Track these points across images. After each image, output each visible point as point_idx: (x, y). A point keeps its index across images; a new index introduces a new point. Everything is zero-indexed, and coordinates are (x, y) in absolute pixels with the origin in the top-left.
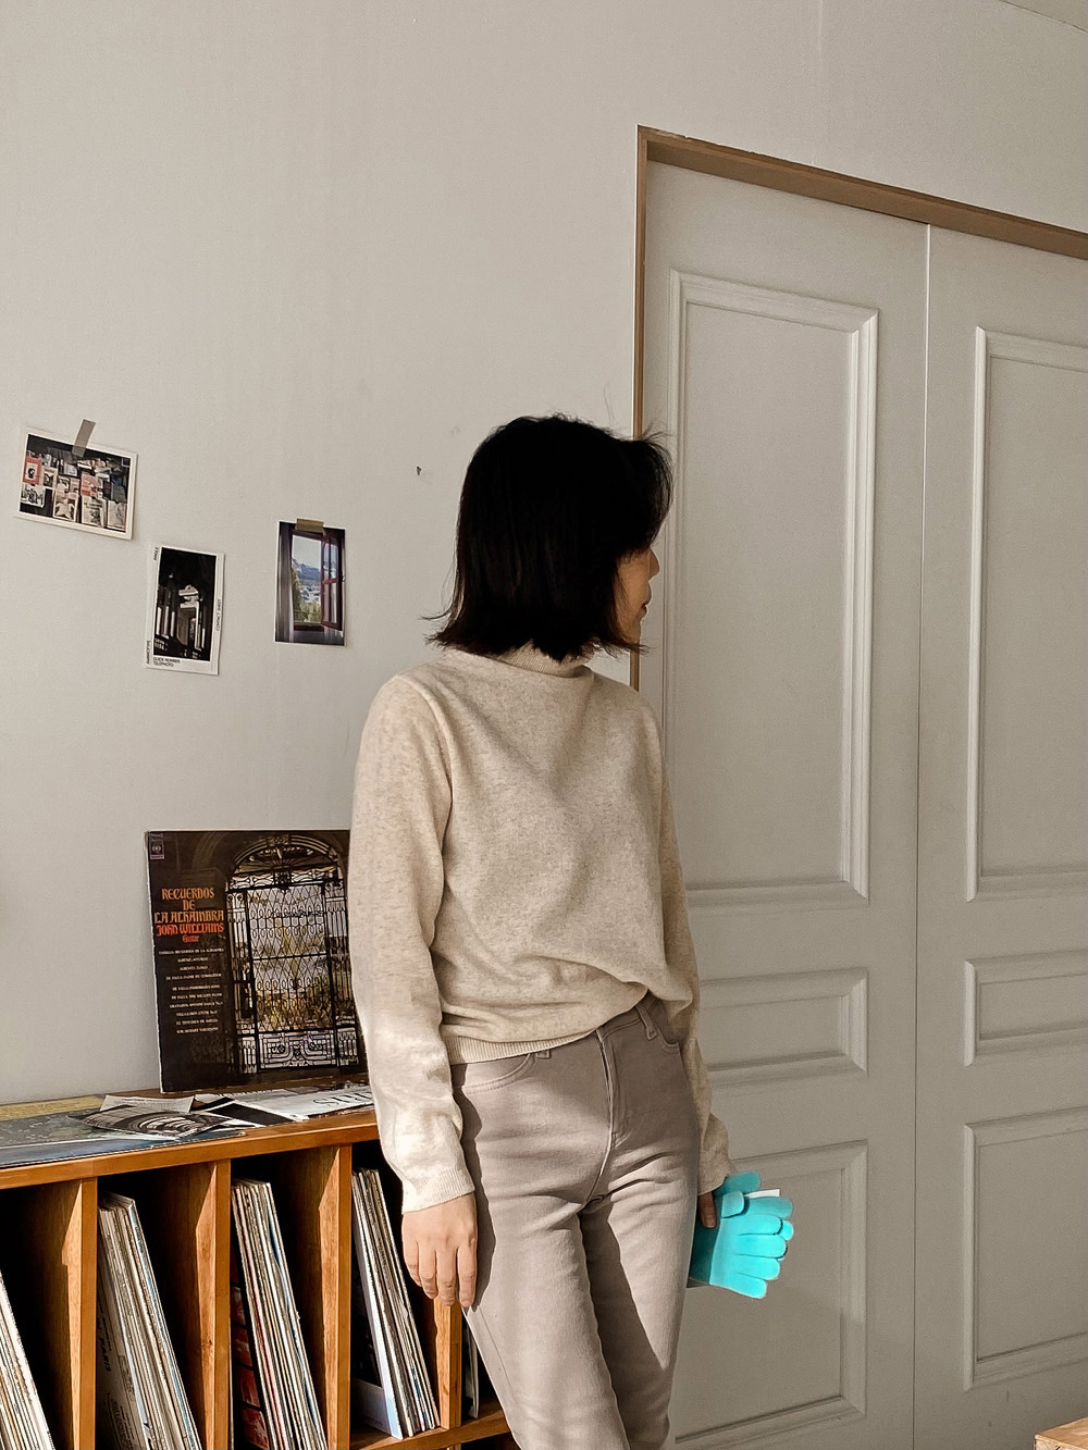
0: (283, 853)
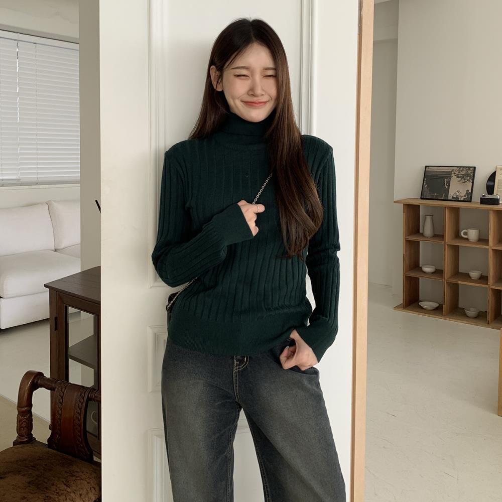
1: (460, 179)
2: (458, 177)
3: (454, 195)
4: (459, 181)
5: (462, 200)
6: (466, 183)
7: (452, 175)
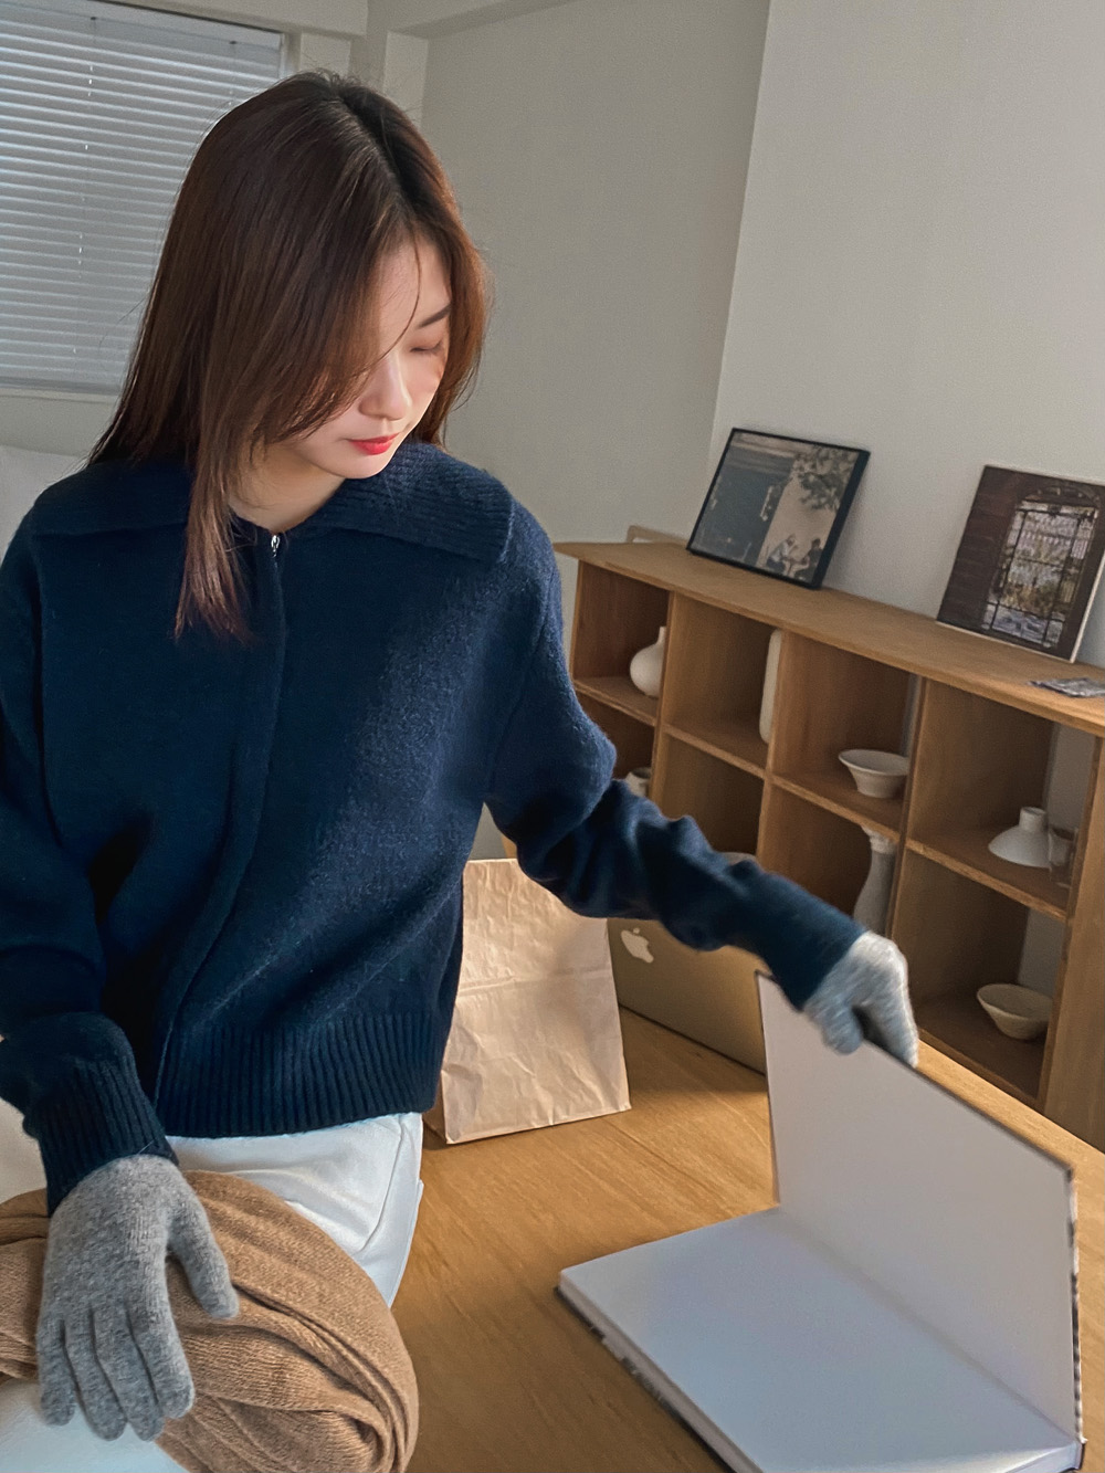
0: (1062, 492)
1: (808, 492)
2: (806, 485)
3: (774, 552)
4: (804, 501)
5: (792, 575)
6: (820, 511)
7: (791, 476)
